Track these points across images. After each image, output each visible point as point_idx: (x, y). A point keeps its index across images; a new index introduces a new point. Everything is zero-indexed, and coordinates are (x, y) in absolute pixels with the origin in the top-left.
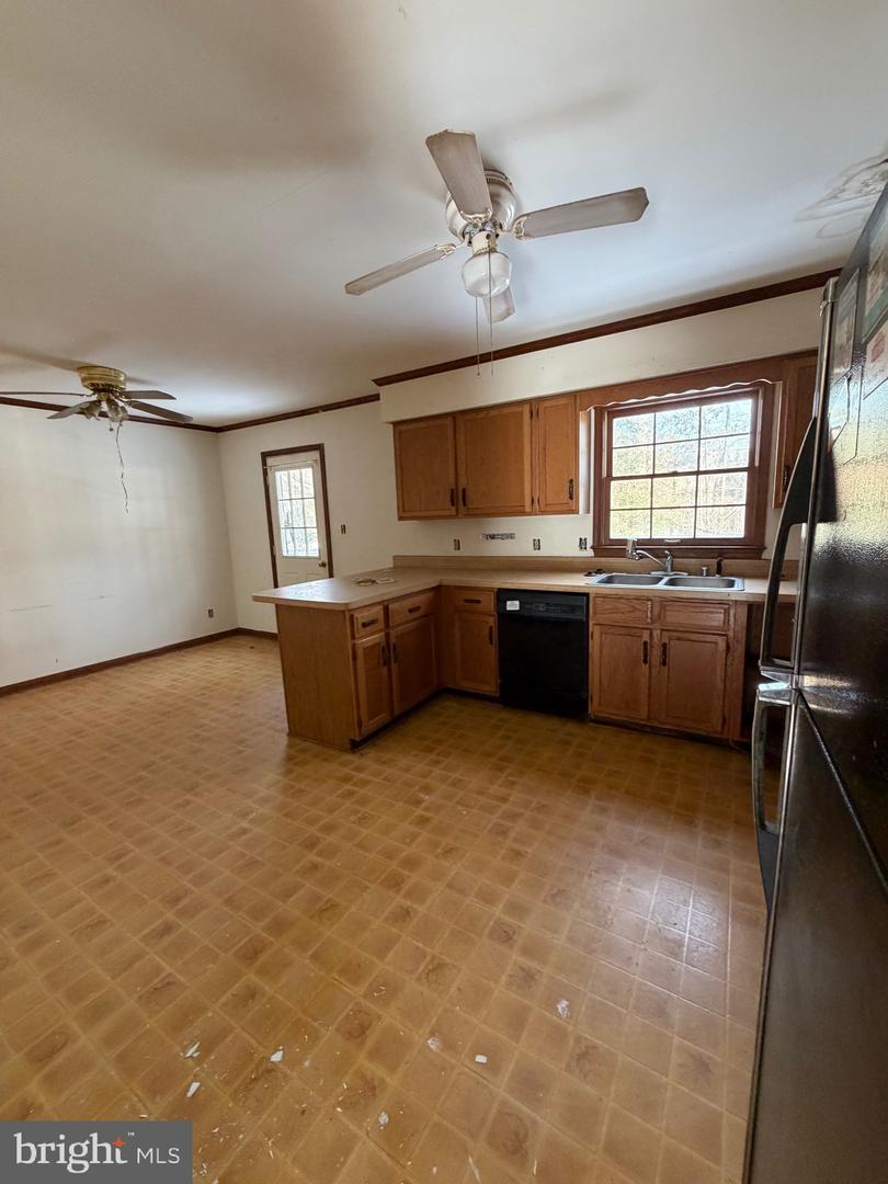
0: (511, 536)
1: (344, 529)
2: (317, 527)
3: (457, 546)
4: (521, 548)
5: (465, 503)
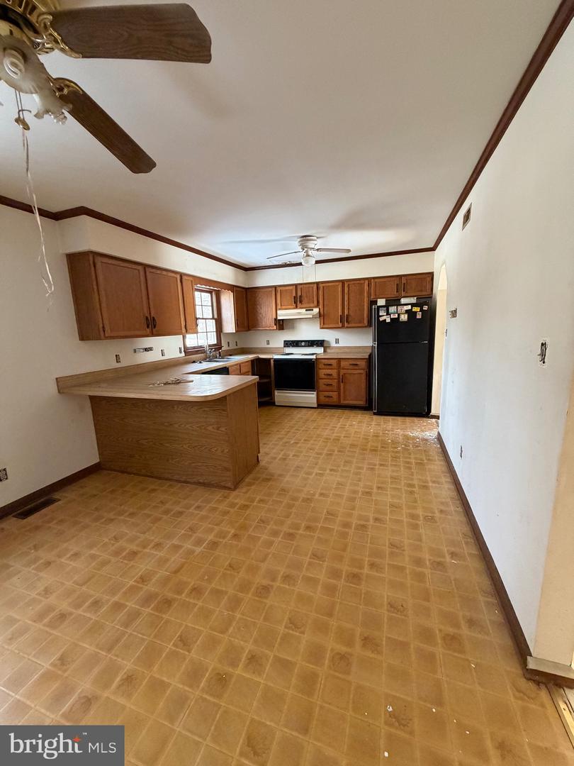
0: (151, 349)
3: (118, 359)
4: (154, 357)
5: (155, 327)
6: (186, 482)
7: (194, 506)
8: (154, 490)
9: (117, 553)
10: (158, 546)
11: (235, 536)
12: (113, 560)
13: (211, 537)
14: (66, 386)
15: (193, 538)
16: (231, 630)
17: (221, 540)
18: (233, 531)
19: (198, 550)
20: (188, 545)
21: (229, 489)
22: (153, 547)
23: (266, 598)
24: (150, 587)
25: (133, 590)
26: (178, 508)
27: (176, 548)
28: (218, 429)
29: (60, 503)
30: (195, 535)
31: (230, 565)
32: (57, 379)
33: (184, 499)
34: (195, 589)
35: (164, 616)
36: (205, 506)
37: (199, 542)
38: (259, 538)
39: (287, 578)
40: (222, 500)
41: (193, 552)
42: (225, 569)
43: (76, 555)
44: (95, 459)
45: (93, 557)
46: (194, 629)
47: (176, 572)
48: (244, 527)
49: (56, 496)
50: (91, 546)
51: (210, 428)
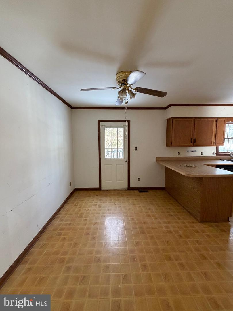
0: (195, 151)
1: (136, 149)
2: (124, 148)
3: (179, 154)
4: (197, 154)
5: (195, 143)
6: (184, 208)
7: (178, 217)
8: (172, 204)
9: (146, 212)
10: (156, 219)
11: (180, 236)
12: (144, 213)
13: (172, 229)
14: (159, 160)
15: (167, 224)
16: (148, 254)
17: (174, 233)
18: (181, 234)
19: (164, 229)
20: (163, 225)
21: (198, 221)
22: (154, 218)
23: (167, 260)
24: (144, 226)
25: (141, 223)
26: (172, 214)
27: (160, 223)
28: (198, 191)
29: (148, 193)
30: (168, 224)
31: (168, 241)
32: (157, 157)
33: (178, 212)
34: (152, 236)
35: (140, 234)
36: (182, 220)
37: (166, 227)
38: (188, 245)
39: (182, 265)
40: (190, 222)
41: (162, 228)
42: (165, 241)
43: (140, 207)
44: (164, 186)
45: (142, 210)
46: (142, 243)
47: (153, 228)
48: (187, 237)
49: (149, 191)
50: (143, 207)
51: (195, 189)
